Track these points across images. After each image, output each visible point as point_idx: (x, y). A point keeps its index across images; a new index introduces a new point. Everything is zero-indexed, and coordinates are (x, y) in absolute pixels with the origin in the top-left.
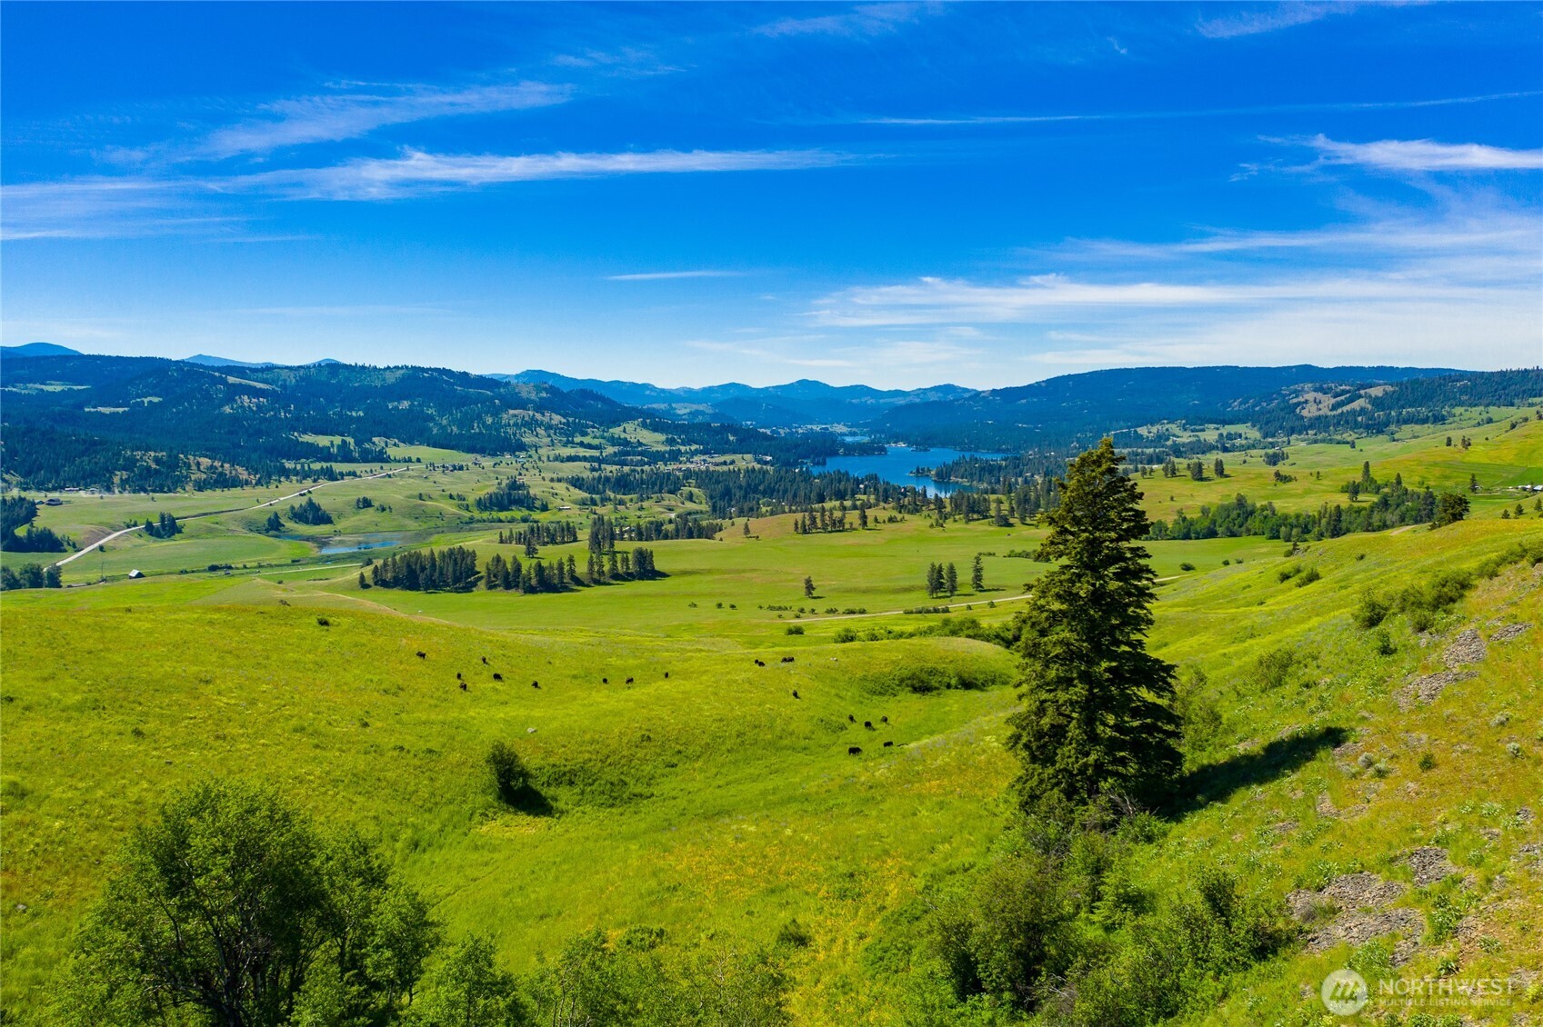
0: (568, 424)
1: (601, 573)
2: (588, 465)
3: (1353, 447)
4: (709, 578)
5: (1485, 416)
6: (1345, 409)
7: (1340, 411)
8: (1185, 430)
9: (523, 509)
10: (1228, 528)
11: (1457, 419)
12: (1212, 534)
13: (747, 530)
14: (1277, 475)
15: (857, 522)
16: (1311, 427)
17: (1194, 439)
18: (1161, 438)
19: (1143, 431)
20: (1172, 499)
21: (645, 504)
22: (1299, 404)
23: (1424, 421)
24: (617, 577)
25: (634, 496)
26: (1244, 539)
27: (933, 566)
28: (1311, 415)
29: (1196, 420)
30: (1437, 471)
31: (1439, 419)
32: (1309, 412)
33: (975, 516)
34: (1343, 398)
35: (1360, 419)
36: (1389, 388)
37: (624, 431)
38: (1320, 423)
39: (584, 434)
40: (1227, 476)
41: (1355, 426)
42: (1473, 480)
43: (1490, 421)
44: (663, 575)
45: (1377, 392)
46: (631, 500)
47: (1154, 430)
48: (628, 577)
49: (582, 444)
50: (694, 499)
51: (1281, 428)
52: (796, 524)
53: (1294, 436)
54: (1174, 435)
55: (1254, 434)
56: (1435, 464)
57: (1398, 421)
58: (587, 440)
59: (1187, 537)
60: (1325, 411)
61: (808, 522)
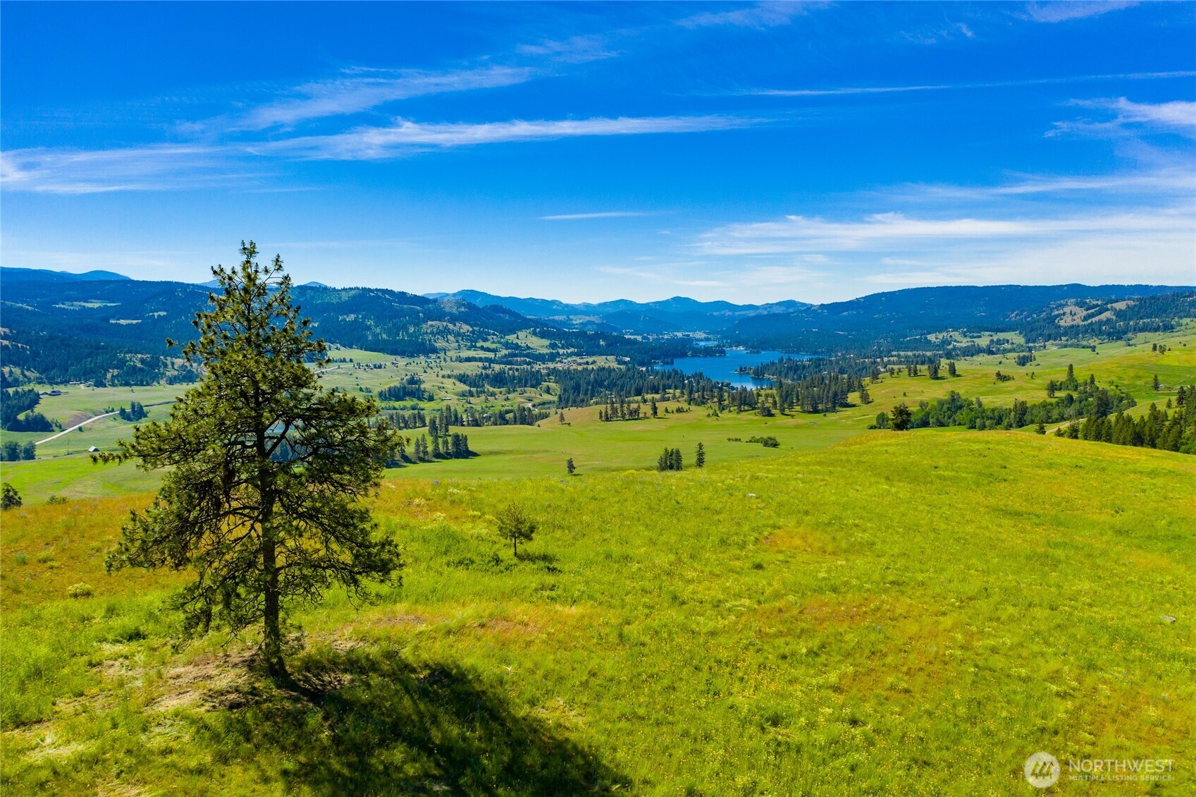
0: (473, 332)
1: (426, 453)
2: (480, 364)
3: (1095, 350)
4: (507, 457)
6: (1094, 320)
7: (1090, 321)
8: (965, 336)
9: (415, 399)
10: (937, 420)
11: (1183, 328)
13: (562, 418)
14: (998, 374)
15: (649, 413)
16: (1065, 334)
17: (969, 344)
18: (945, 342)
19: (932, 337)
20: (905, 394)
21: (510, 396)
22: (1059, 315)
23: (1156, 330)
24: (438, 456)
25: (503, 390)
28: (1066, 324)
29: (976, 328)
30: (1132, 373)
31: (1168, 328)
32: (1065, 322)
33: (746, 408)
34: (1093, 311)
35: (1104, 328)
37: (518, 338)
38: (1074, 331)
39: (485, 340)
40: (958, 376)
41: (1100, 334)
42: (1156, 379)
44: (475, 454)
45: (1121, 306)
46: (501, 393)
47: (940, 336)
48: (447, 456)
49: (482, 348)
50: (551, 391)
51: (1040, 335)
52: (601, 413)
53: (1051, 342)
54: (955, 341)
55: (1019, 340)
56: (1132, 366)
57: (1135, 330)
58: (486, 345)
60: (1078, 322)
61: (609, 412)
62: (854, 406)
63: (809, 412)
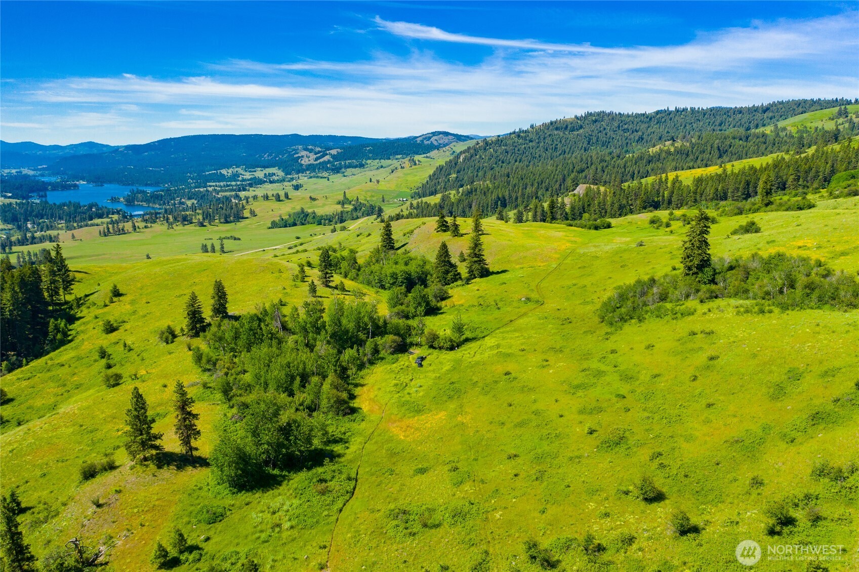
3: (328, 180)
5: (380, 164)
6: (322, 160)
7: (319, 161)
8: (246, 171)
10: (301, 222)
11: (369, 166)
12: (295, 224)
13: (73, 237)
14: (311, 198)
15: (131, 229)
16: (307, 169)
17: (253, 176)
18: (235, 177)
19: (224, 172)
20: (272, 210)
22: (299, 157)
23: (356, 167)
26: (307, 226)
27: (203, 244)
28: (305, 164)
29: (250, 166)
30: (369, 194)
31: (362, 166)
32: (305, 162)
33: (186, 223)
34: (319, 155)
35: (328, 165)
36: (339, 150)
38: (311, 168)
40: (290, 199)
41: (327, 169)
42: (383, 197)
43: (382, 167)
45: (334, 152)
47: (230, 171)
51: (293, 170)
52: (100, 232)
53: (300, 174)
54: (241, 174)
55: (281, 174)
56: (368, 191)
57: (345, 167)
59: (285, 226)
60: (312, 162)
61: (106, 231)
62: (247, 218)
63: (224, 223)
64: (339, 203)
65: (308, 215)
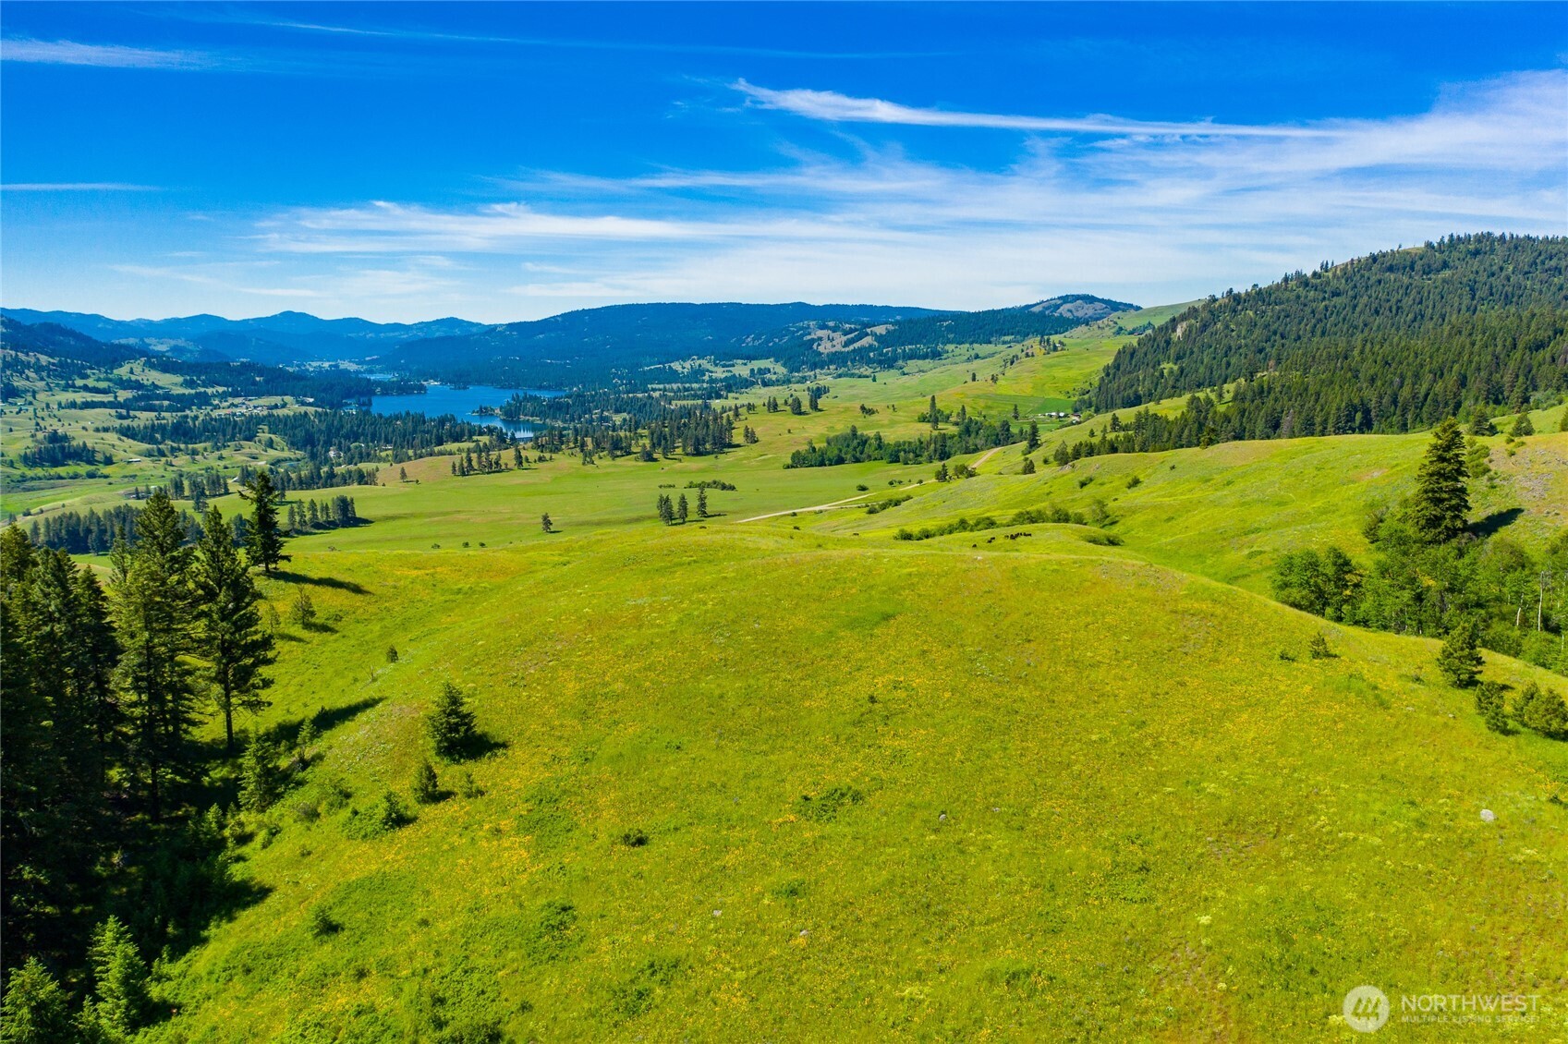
0: (61, 365)
1: (303, 523)
2: (113, 412)
3: (874, 380)
4: (416, 521)
5: (973, 353)
6: (857, 345)
7: (851, 348)
8: (716, 365)
10: (854, 456)
11: (950, 355)
12: (840, 461)
13: (403, 475)
14: (863, 408)
15: (512, 463)
16: (831, 362)
17: (729, 374)
18: (697, 374)
19: (676, 366)
20: (789, 431)
22: (813, 341)
23: (925, 357)
24: (318, 526)
25: (208, 444)
26: (867, 464)
27: (661, 497)
28: (826, 351)
29: (726, 356)
31: (936, 355)
32: (825, 348)
33: (619, 453)
34: (852, 335)
35: (872, 355)
36: (891, 327)
37: (132, 372)
38: (837, 359)
39: (85, 377)
40: (820, 410)
41: (869, 362)
43: (977, 357)
44: (366, 522)
45: (881, 330)
47: (688, 364)
48: (330, 525)
51: (804, 363)
52: (454, 467)
53: (818, 371)
54: (708, 371)
55: (780, 370)
57: (904, 357)
58: (91, 383)
59: (822, 464)
60: (839, 348)
61: (465, 465)
62: (738, 446)
63: (693, 455)
64: (923, 419)
65: (866, 441)
